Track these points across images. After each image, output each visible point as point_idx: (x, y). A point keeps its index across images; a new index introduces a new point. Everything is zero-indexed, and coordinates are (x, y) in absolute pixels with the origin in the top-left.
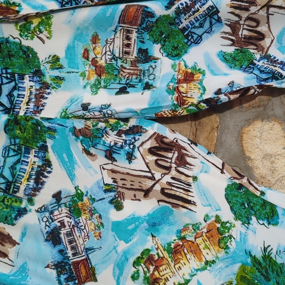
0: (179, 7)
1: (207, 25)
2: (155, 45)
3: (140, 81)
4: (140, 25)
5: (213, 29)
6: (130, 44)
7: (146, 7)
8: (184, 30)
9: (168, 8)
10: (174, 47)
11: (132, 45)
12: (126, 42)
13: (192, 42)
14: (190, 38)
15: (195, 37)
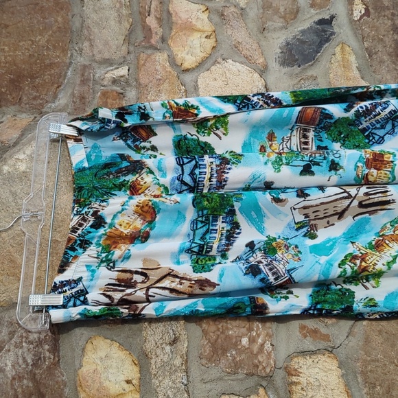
0: (359, 111)
1: (389, 127)
2: (334, 143)
3: (325, 158)
4: (318, 125)
5: (396, 131)
6: (308, 142)
7: (324, 109)
8: (364, 130)
9: (347, 110)
10: (355, 145)
11: (310, 143)
12: (303, 140)
13: (374, 143)
14: (371, 138)
15: (377, 138)
